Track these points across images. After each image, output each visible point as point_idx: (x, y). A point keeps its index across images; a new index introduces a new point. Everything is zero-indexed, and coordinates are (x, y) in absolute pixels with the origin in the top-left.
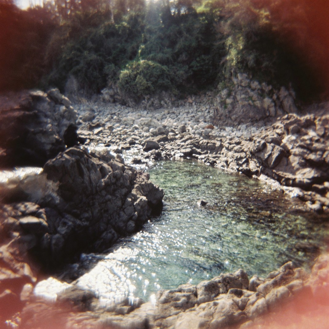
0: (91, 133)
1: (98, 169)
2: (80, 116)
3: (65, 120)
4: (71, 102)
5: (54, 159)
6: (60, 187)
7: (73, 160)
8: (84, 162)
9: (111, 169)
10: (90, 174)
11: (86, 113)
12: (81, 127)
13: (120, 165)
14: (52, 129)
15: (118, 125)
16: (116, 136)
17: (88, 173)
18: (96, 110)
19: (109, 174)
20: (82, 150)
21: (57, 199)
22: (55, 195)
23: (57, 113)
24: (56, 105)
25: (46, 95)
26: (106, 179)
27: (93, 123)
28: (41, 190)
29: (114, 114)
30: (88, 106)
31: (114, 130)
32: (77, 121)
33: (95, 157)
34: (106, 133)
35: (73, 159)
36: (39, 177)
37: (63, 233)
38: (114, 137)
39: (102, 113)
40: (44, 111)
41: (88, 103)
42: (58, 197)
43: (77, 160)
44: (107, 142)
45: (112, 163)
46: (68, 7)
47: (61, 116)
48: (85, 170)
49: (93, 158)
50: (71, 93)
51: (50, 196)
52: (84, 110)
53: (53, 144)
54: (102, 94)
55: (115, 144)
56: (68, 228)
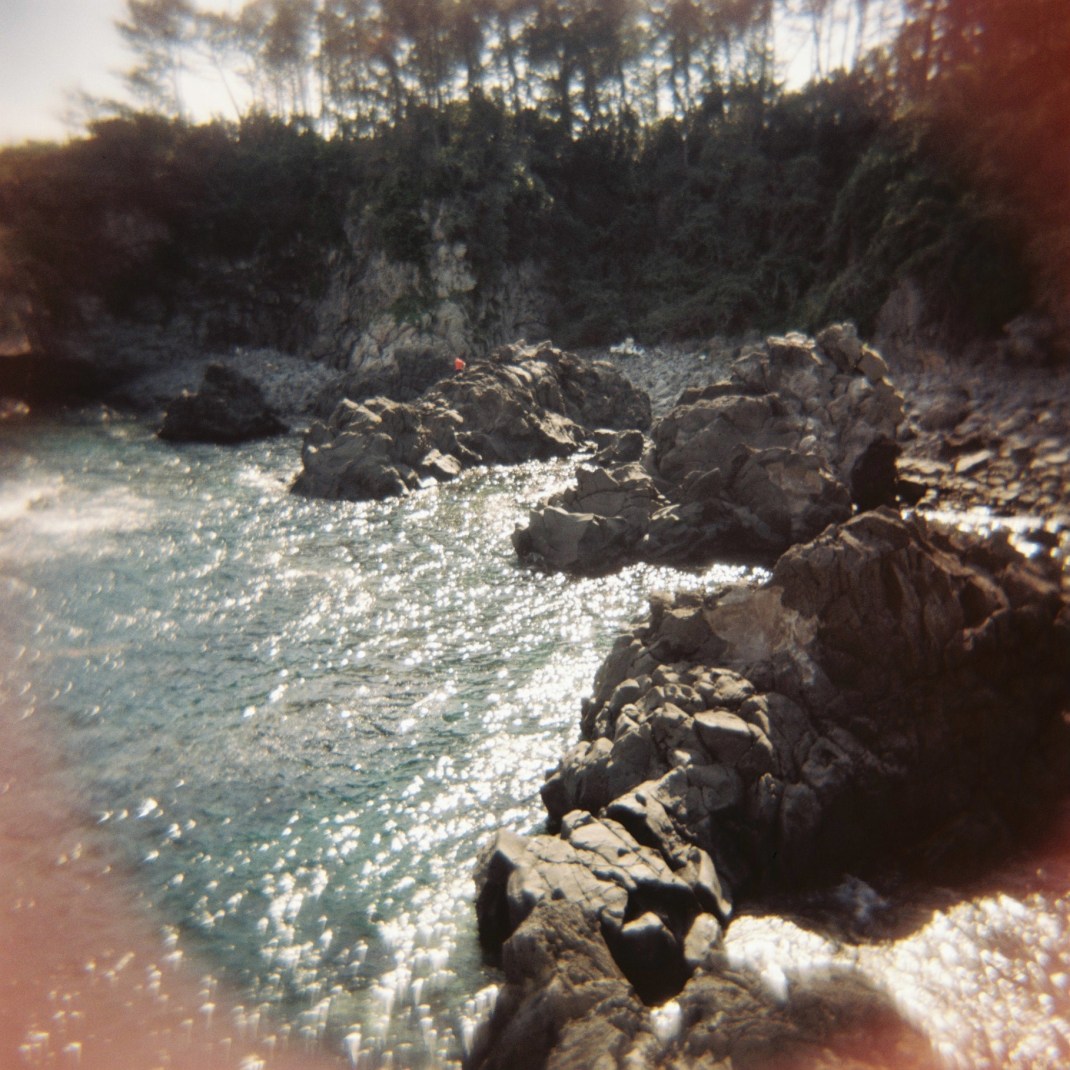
0: (945, 467)
1: (955, 593)
2: (915, 412)
3: (861, 422)
4: (886, 366)
5: (810, 545)
6: (821, 635)
7: (868, 554)
8: (906, 563)
9: (1002, 597)
10: (923, 605)
11: (936, 400)
12: (912, 448)
13: (1044, 587)
14: (815, 450)
15: (1051, 443)
16: (1039, 484)
17: (916, 599)
18: (973, 392)
19: (996, 613)
20: (903, 522)
21: (807, 671)
22: (802, 657)
23: (837, 400)
24: (840, 376)
25: (812, 343)
26: (980, 630)
27: (957, 436)
28: (762, 637)
29: (1045, 405)
30: (945, 378)
31: (1036, 463)
32: (901, 428)
33: (949, 549)
34: (1001, 472)
35: (871, 549)
36: (759, 595)
37: (819, 783)
38: (1030, 487)
39: (994, 402)
40: (799, 393)
41: (947, 370)
42: (810, 667)
43: (882, 554)
44: (1001, 503)
45: (1009, 577)
46: (932, 55)
47: (849, 408)
48: (907, 590)
49: (940, 552)
50: (894, 336)
51: (787, 657)
52: (931, 393)
53: (814, 498)
54: (1006, 335)
55: (1032, 511)
56: (835, 772)
